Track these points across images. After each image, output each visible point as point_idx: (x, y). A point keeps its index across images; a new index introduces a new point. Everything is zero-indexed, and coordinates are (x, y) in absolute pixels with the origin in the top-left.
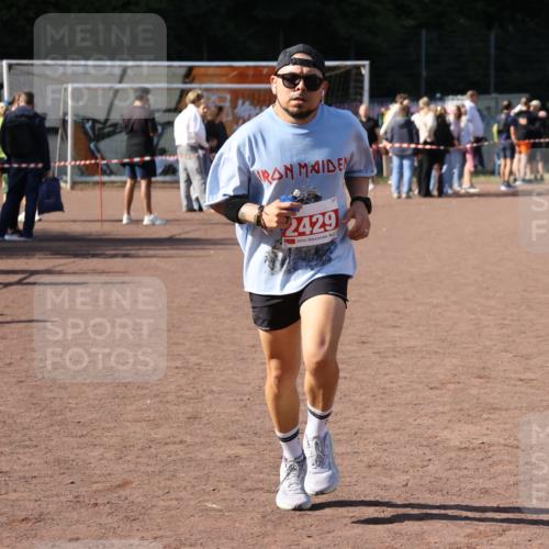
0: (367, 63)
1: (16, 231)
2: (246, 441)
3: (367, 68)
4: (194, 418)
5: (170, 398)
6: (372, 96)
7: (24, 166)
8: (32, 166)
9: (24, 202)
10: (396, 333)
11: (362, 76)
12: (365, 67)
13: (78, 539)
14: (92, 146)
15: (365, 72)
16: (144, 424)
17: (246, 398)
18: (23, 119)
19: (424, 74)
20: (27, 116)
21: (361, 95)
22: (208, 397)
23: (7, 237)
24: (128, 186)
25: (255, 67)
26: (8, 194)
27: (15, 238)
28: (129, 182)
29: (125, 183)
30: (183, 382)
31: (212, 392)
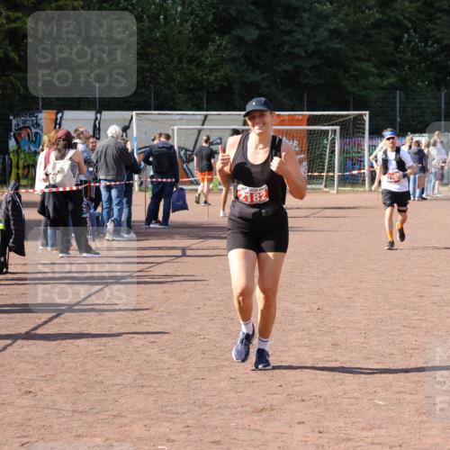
0: (367, 112)
1: (158, 222)
2: (377, 360)
3: (367, 116)
4: (335, 345)
5: (313, 331)
6: (370, 134)
7: (164, 180)
8: (169, 180)
9: (162, 203)
10: (439, 290)
11: (364, 121)
12: (366, 115)
13: (303, 423)
14: (185, 166)
15: (367, 119)
16: (306, 348)
17: (363, 332)
18: (164, 149)
19: (398, 119)
20: (167, 148)
21: (364, 133)
22: (338, 331)
23: (151, 226)
24: (224, 192)
25: (290, 115)
26: (152, 198)
27: (157, 226)
28: (224, 189)
29: (222, 190)
30: (316, 321)
31: (339, 328)
